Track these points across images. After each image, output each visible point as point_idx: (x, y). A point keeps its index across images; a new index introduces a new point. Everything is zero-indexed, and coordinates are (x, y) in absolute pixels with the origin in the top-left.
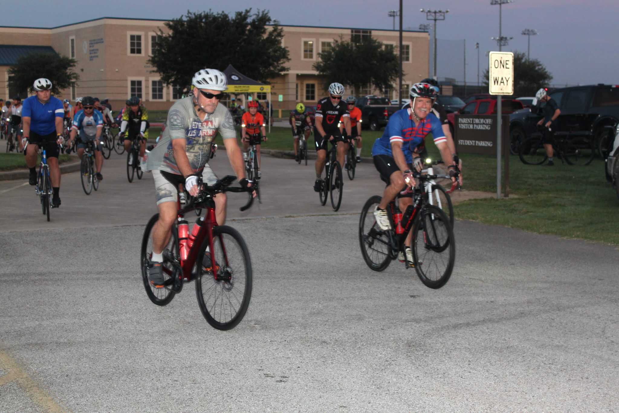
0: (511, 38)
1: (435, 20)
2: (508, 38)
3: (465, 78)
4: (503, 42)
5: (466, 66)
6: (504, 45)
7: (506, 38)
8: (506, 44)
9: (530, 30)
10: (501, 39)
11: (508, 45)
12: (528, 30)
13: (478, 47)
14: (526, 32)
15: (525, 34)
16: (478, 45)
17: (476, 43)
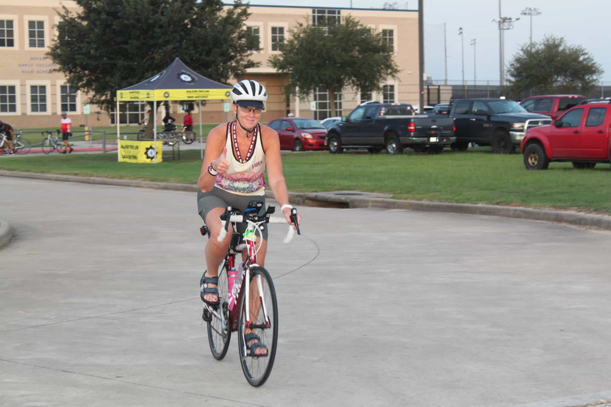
0: (518, 19)
3: (446, 75)
4: (506, 24)
5: (447, 58)
6: (508, 29)
7: (510, 19)
8: (511, 27)
9: (533, 9)
10: (504, 20)
11: (513, 28)
12: (530, 9)
13: (461, 33)
14: (527, 12)
15: (525, 14)
16: (461, 31)
17: (459, 28)
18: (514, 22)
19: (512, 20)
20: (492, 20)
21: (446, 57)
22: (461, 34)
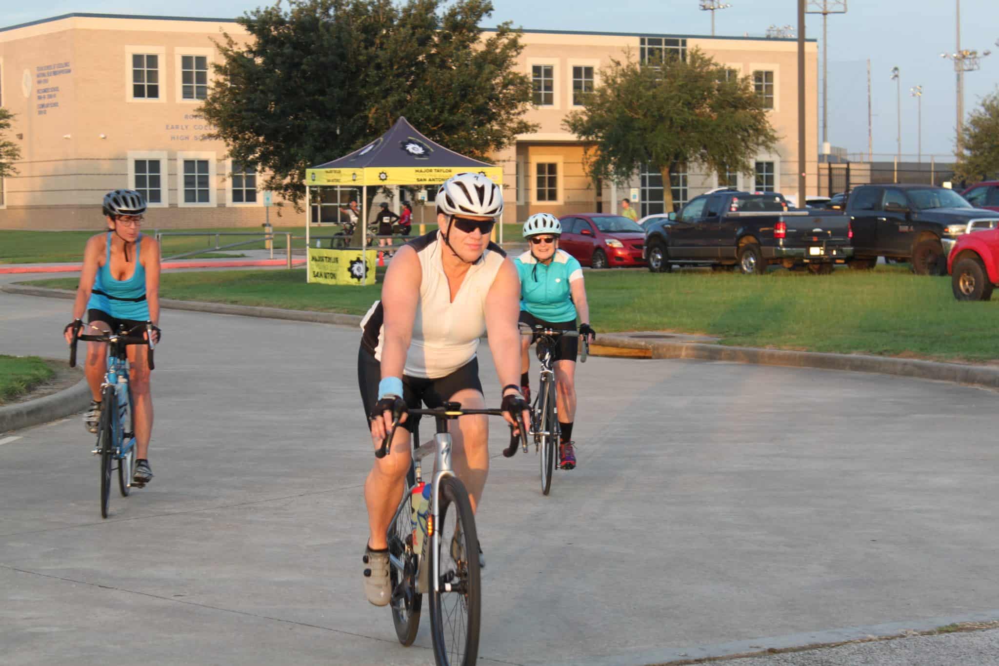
0: (986, 54)
1: (825, 14)
2: (980, 54)
3: (870, 145)
4: (967, 62)
6: (970, 70)
7: (974, 53)
8: (975, 67)
10: (964, 55)
11: (979, 68)
13: (897, 76)
16: (896, 72)
17: (892, 69)
18: (979, 58)
19: (978, 55)
20: (943, 55)
21: (870, 115)
22: (896, 78)
